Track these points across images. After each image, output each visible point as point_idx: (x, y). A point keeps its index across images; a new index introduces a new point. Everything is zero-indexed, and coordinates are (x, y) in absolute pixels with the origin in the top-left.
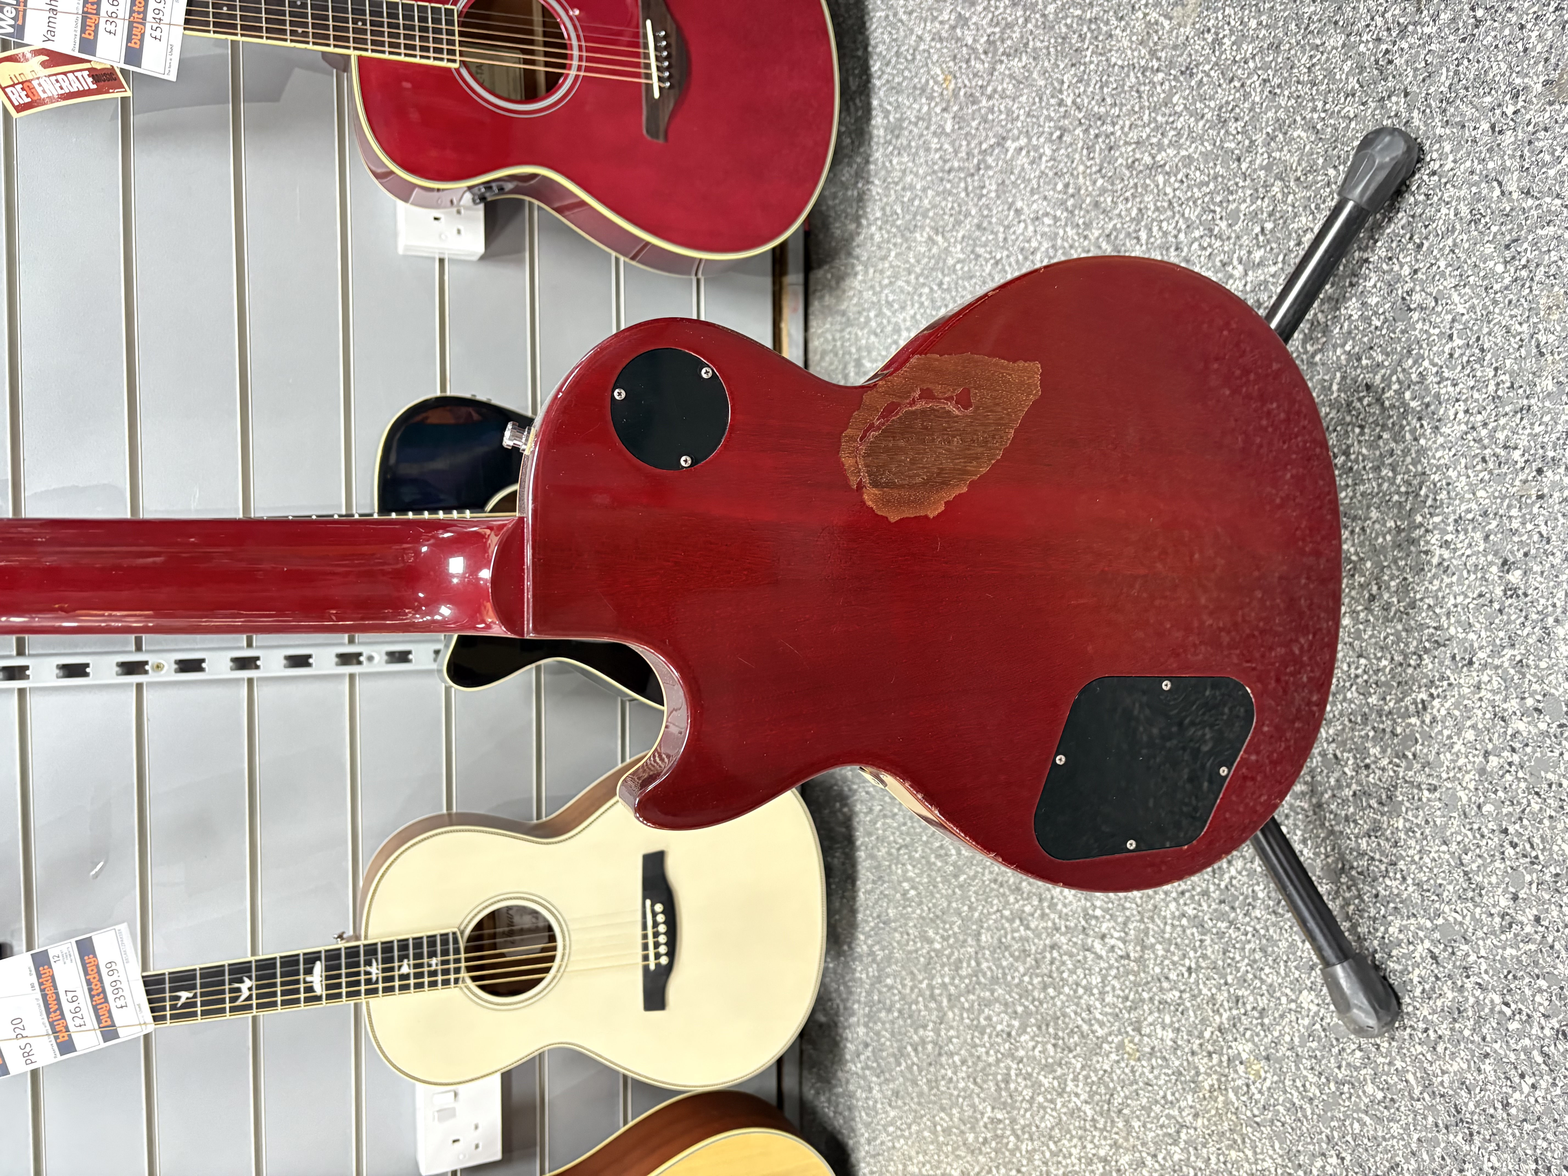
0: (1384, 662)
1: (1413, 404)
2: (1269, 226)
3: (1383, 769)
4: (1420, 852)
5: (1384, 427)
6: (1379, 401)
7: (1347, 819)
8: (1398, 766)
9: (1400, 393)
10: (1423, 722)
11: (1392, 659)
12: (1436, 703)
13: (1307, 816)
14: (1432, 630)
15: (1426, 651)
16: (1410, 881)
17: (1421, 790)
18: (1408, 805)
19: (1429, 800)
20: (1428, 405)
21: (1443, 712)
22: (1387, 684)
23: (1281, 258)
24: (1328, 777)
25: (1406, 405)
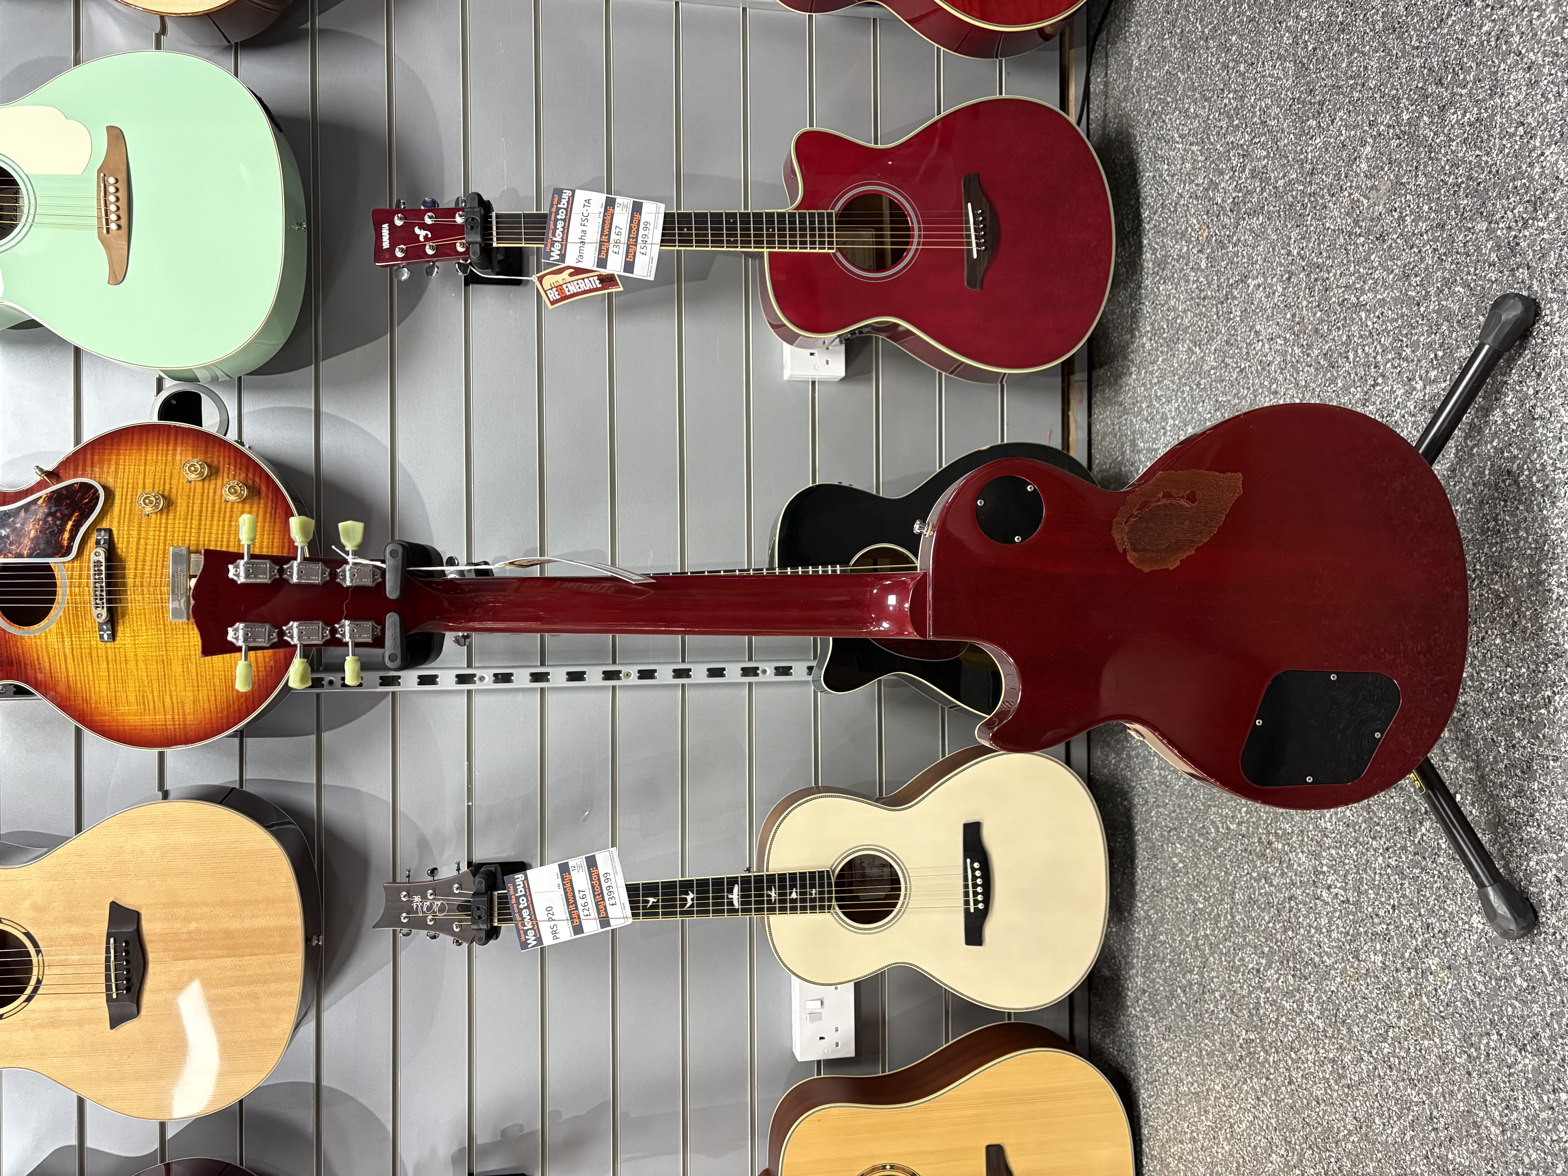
0: (1524, 670)
1: (1538, 485)
2: (1440, 353)
3: (1524, 747)
4: (1548, 805)
5: (1520, 501)
6: (1516, 482)
7: (1501, 785)
8: (1534, 744)
9: (1529, 477)
10: (1549, 712)
11: (1529, 667)
12: (1557, 698)
13: (1475, 785)
14: (1553, 646)
15: (1550, 661)
16: (1543, 827)
17: (1548, 760)
18: (1540, 772)
19: (1553, 767)
20: (1547, 486)
21: (1562, 704)
22: (1525, 685)
23: (1448, 377)
24: (1488, 756)
25: (1533, 486)
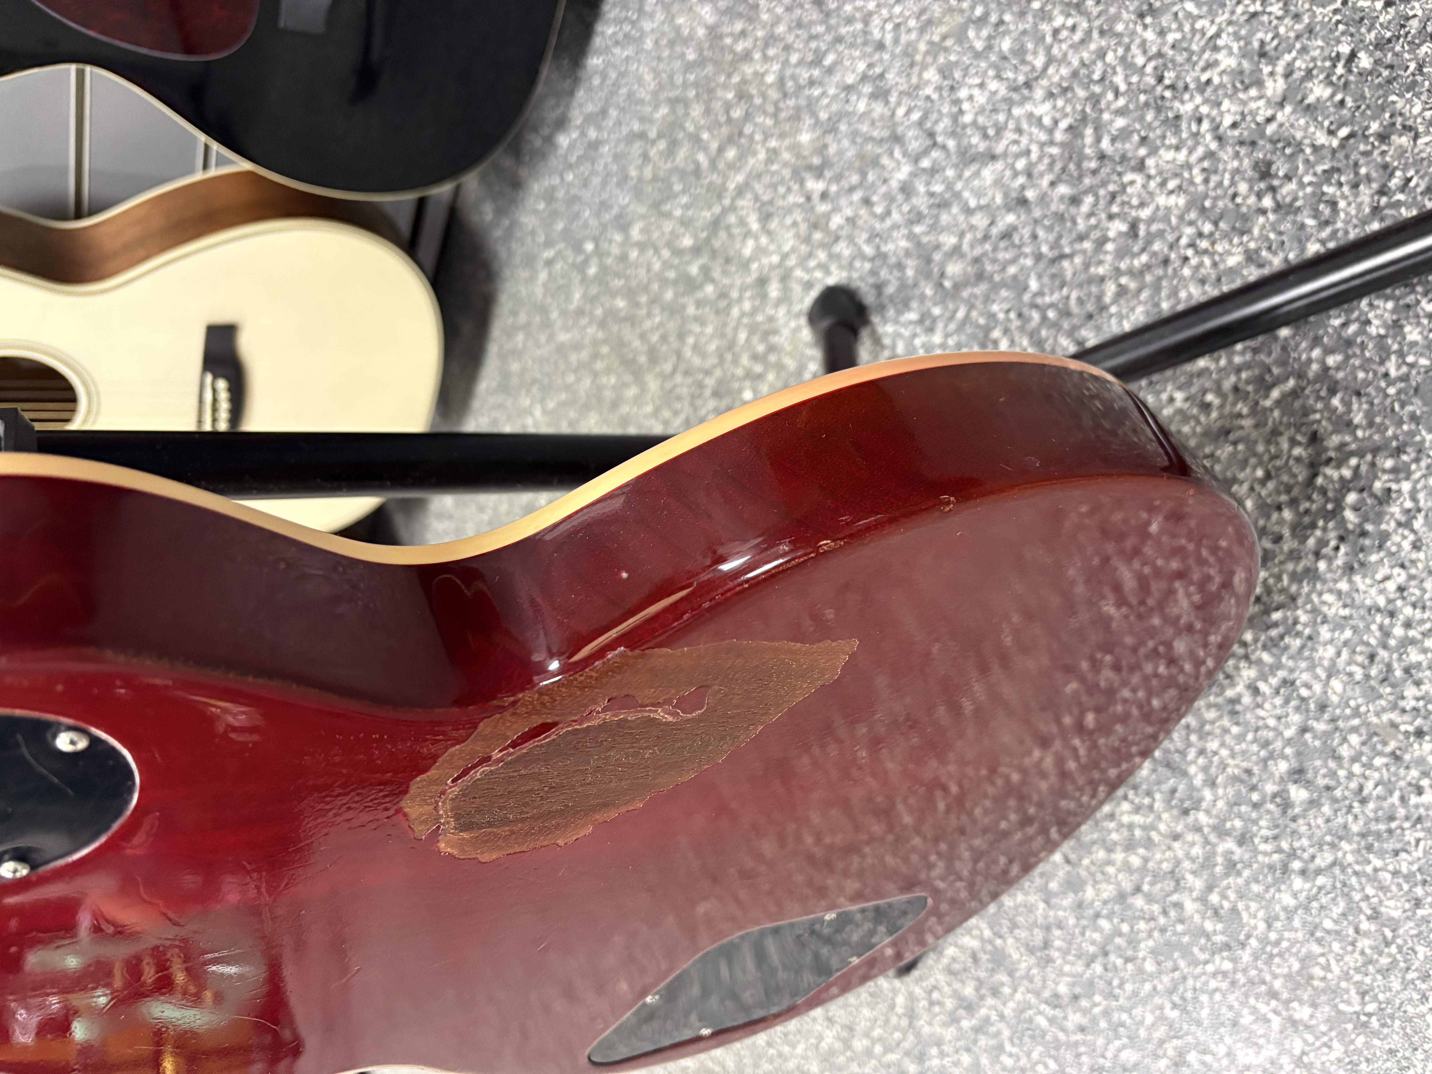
1: (1349, 515)
5: (1293, 503)
6: (1314, 467)
9: (1345, 486)
20: (1364, 534)
25: (1339, 506)
